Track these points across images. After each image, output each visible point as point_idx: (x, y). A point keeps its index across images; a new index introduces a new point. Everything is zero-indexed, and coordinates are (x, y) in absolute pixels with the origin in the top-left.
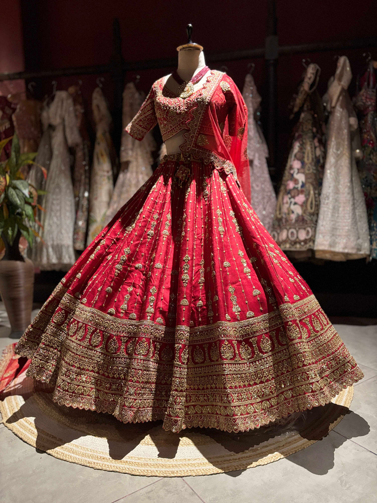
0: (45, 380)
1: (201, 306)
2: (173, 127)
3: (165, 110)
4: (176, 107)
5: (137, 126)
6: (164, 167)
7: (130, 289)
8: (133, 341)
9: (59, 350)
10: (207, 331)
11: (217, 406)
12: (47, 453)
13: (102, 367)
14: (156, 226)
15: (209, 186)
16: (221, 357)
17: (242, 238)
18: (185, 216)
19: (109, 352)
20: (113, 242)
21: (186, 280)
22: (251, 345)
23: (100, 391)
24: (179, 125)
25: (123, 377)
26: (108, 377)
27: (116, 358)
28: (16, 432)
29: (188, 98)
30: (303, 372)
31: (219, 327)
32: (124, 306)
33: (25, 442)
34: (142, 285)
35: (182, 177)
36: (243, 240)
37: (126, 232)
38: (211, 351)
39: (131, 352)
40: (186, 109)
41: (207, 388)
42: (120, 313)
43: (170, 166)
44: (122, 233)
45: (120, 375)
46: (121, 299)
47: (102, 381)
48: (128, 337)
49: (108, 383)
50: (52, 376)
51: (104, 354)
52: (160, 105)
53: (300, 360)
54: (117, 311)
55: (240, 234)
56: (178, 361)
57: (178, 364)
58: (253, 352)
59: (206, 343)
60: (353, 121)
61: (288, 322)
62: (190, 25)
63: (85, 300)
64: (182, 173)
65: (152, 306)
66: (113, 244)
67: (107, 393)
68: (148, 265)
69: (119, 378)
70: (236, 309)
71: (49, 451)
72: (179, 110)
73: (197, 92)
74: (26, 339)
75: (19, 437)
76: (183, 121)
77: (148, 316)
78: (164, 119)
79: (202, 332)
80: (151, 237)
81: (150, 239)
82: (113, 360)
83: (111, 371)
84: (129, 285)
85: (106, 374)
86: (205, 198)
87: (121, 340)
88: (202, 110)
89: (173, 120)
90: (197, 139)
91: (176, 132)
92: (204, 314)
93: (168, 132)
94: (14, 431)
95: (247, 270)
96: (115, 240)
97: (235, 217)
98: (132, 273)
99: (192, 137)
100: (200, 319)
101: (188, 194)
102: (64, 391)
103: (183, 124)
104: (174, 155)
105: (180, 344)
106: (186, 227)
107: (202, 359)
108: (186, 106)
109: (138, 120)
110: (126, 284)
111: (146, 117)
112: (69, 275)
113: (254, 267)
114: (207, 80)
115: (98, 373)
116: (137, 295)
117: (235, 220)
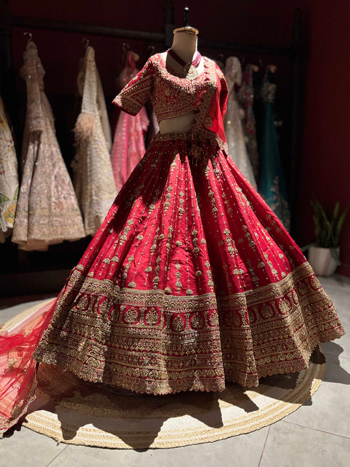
0: (97, 379)
1: (243, 274)
2: (182, 107)
3: (177, 89)
4: (186, 87)
5: (132, 100)
6: (172, 144)
7: (178, 266)
8: (196, 316)
9: (104, 343)
10: (255, 294)
11: (279, 354)
12: (151, 448)
13: (170, 348)
14: (185, 203)
15: (218, 165)
16: (280, 313)
17: (254, 212)
18: (211, 193)
19: (176, 331)
20: (140, 222)
21: (232, 252)
22: (288, 299)
23: (172, 372)
24: (189, 105)
25: (194, 351)
26: (179, 355)
27: (184, 335)
28: (92, 444)
29: (195, 81)
30: (329, 312)
31: (272, 289)
32: (178, 283)
33: (115, 449)
34: (189, 261)
35: (197, 156)
36: (255, 213)
37: (150, 210)
38: (262, 311)
39: (198, 326)
40: (195, 91)
41: (264, 343)
42: (177, 291)
43: (181, 144)
44: (146, 211)
45: (191, 350)
46: (172, 277)
47: (173, 362)
48: (190, 313)
49: (180, 362)
50: (104, 373)
51: (170, 334)
52: (172, 84)
53: (326, 304)
54: (173, 289)
55: (251, 208)
56: (246, 325)
57: (247, 327)
58: (291, 305)
59: (255, 305)
60: (242, 112)
61: (312, 276)
62: (187, 9)
63: (133, 284)
64: (198, 152)
65: (211, 279)
66: (139, 223)
67: (180, 372)
68: (189, 242)
69: (191, 354)
70: (274, 272)
71: (151, 446)
72: (189, 91)
73: (201, 76)
74: (47, 342)
75: (101, 447)
76: (192, 102)
77: (211, 289)
78: (174, 97)
79: (249, 296)
80: (182, 214)
81: (182, 216)
82: (182, 338)
83: (181, 349)
84: (176, 262)
85: (176, 353)
86: (217, 176)
87: (185, 317)
88: (211, 94)
89: (183, 100)
90: (204, 121)
91: (186, 112)
92: (247, 280)
93: (176, 111)
94: (87, 444)
95: (268, 238)
96: (141, 219)
97: (243, 193)
98: (175, 250)
99: (202, 118)
100: (245, 286)
101: (208, 172)
102: (155, 379)
103: (193, 105)
104: (182, 134)
105: (243, 309)
106: (216, 203)
107: (253, 319)
108: (194, 88)
109: (135, 93)
110: (172, 262)
111: (144, 92)
112: (86, 261)
113: (271, 235)
114: (204, 65)
115: (168, 354)
116: (187, 271)
117: (244, 196)
